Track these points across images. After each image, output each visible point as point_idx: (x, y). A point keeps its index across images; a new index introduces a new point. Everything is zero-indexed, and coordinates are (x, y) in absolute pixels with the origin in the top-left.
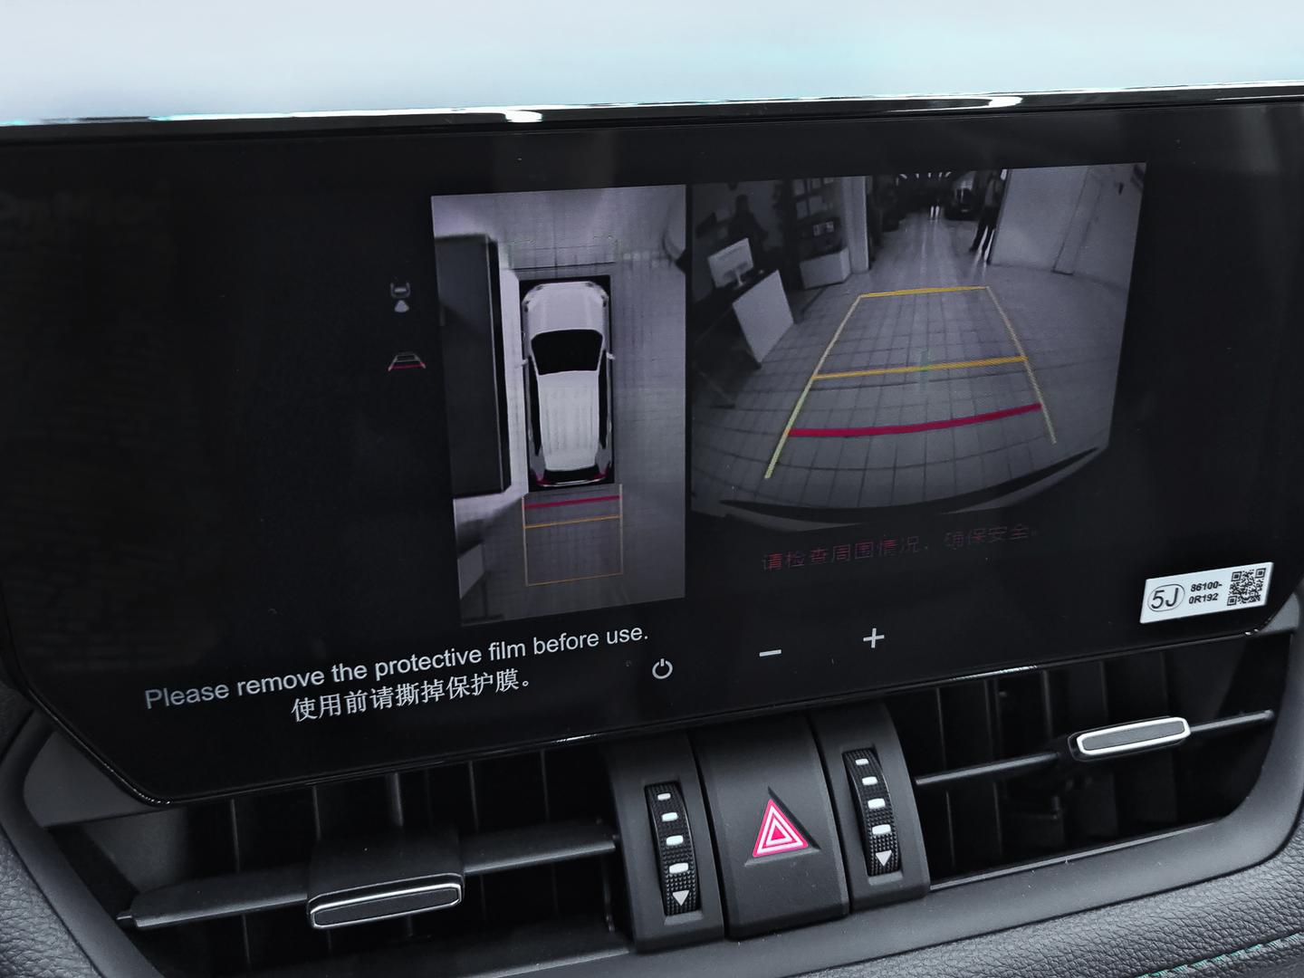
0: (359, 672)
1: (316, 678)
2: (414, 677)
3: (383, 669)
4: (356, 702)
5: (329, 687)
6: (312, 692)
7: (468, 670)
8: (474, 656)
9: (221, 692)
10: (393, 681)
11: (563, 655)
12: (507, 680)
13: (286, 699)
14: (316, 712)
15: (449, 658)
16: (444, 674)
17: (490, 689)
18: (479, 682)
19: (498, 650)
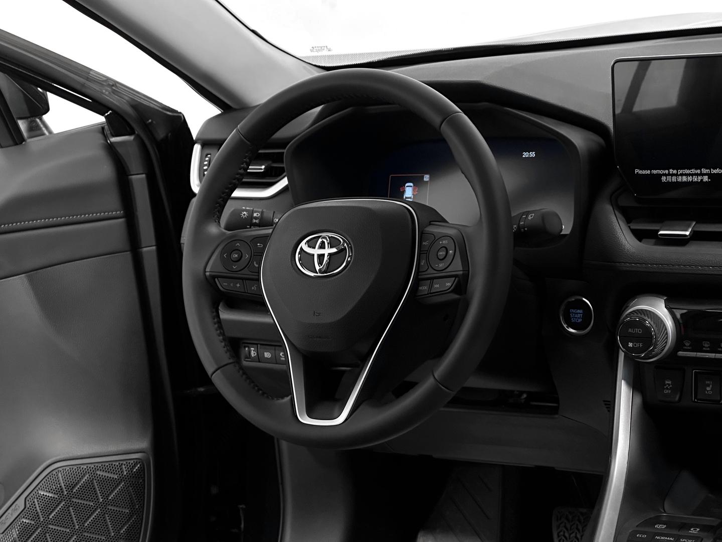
0: (675, 172)
1: (667, 172)
2: (687, 175)
3: (680, 172)
4: (674, 179)
5: (669, 174)
6: (665, 175)
7: (697, 175)
8: (699, 171)
9: (648, 172)
10: (682, 175)
11: (718, 174)
12: (706, 179)
13: (661, 175)
14: (666, 180)
15: (693, 171)
16: (692, 175)
17: (702, 180)
18: (700, 178)
19: (704, 171)
